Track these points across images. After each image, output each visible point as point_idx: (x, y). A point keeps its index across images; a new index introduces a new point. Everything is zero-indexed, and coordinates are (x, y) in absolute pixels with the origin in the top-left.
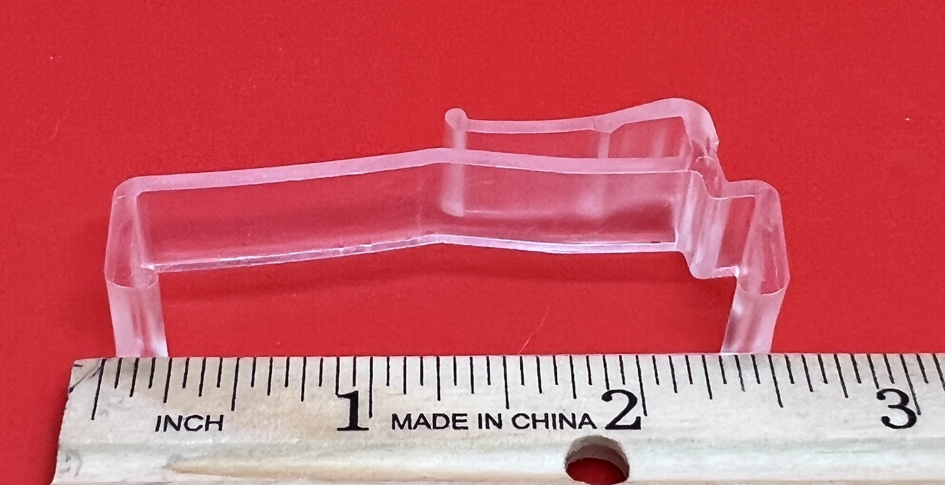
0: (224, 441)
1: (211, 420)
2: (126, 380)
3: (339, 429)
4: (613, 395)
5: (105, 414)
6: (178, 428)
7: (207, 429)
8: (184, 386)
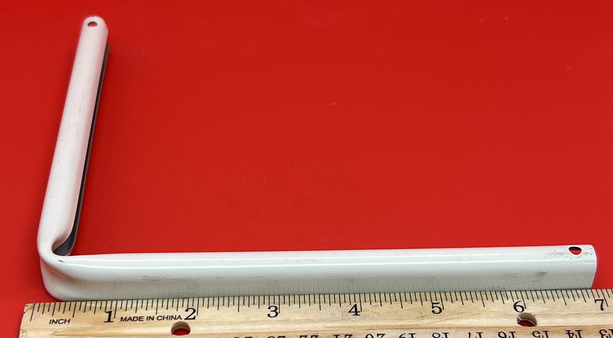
0: (70, 326)
1: (67, 320)
2: (41, 309)
3: (105, 322)
4: (189, 310)
5: (34, 320)
6: (56, 323)
7: (65, 323)
8: (59, 311)
